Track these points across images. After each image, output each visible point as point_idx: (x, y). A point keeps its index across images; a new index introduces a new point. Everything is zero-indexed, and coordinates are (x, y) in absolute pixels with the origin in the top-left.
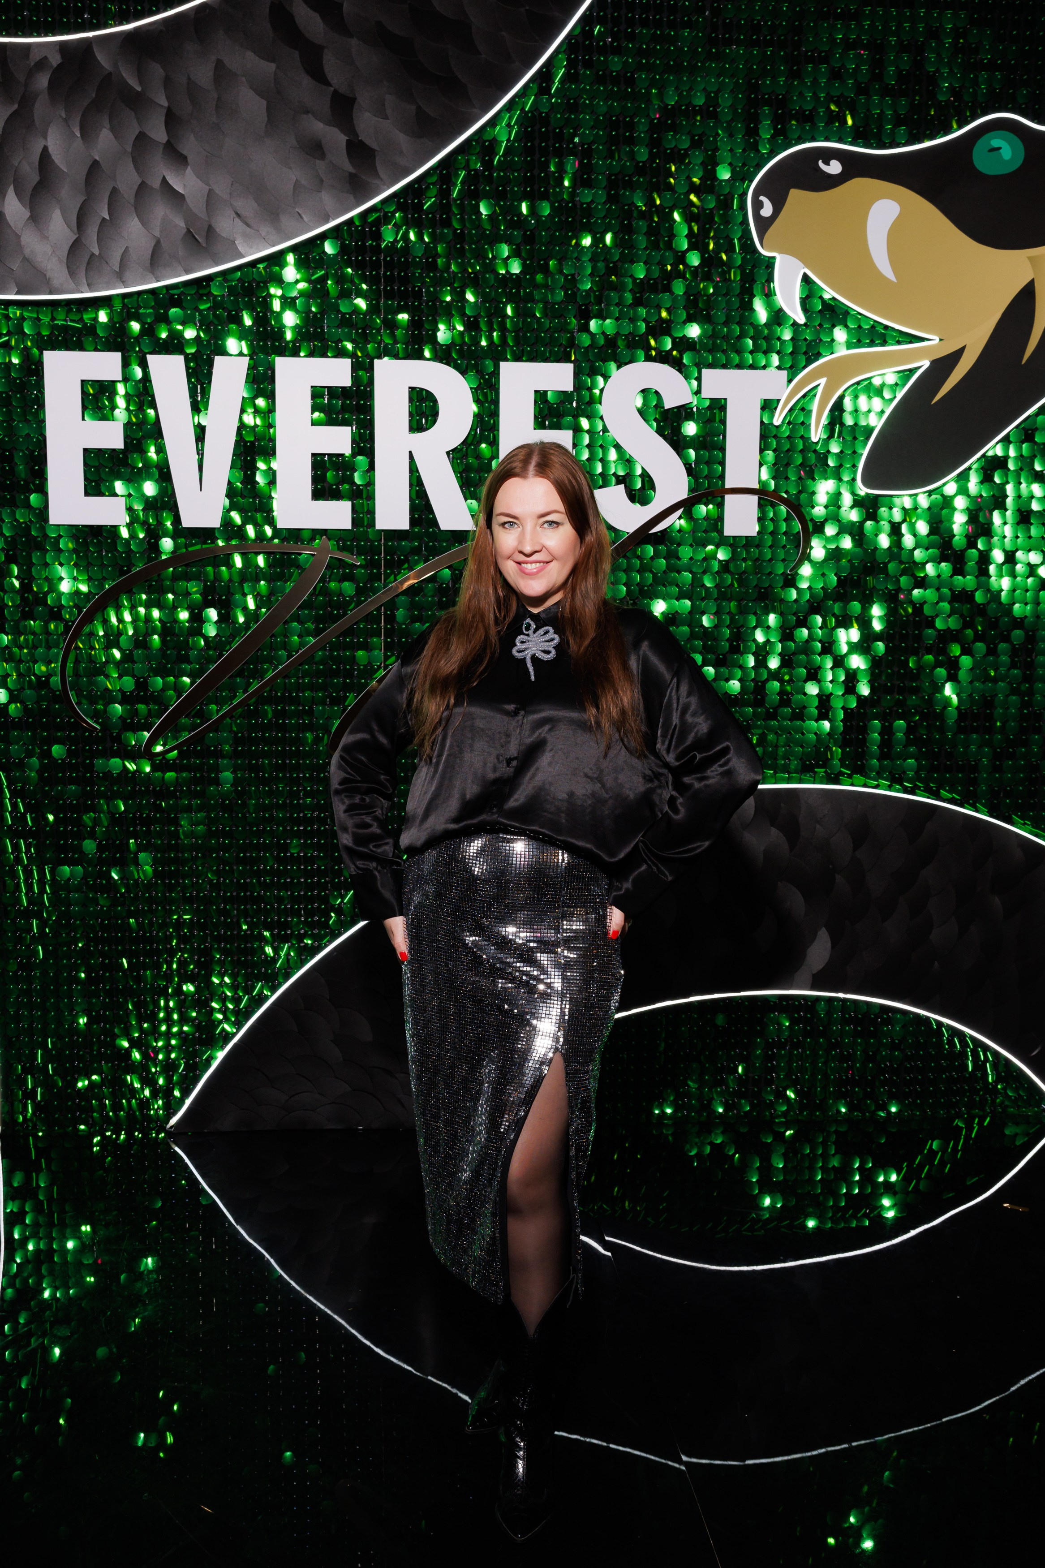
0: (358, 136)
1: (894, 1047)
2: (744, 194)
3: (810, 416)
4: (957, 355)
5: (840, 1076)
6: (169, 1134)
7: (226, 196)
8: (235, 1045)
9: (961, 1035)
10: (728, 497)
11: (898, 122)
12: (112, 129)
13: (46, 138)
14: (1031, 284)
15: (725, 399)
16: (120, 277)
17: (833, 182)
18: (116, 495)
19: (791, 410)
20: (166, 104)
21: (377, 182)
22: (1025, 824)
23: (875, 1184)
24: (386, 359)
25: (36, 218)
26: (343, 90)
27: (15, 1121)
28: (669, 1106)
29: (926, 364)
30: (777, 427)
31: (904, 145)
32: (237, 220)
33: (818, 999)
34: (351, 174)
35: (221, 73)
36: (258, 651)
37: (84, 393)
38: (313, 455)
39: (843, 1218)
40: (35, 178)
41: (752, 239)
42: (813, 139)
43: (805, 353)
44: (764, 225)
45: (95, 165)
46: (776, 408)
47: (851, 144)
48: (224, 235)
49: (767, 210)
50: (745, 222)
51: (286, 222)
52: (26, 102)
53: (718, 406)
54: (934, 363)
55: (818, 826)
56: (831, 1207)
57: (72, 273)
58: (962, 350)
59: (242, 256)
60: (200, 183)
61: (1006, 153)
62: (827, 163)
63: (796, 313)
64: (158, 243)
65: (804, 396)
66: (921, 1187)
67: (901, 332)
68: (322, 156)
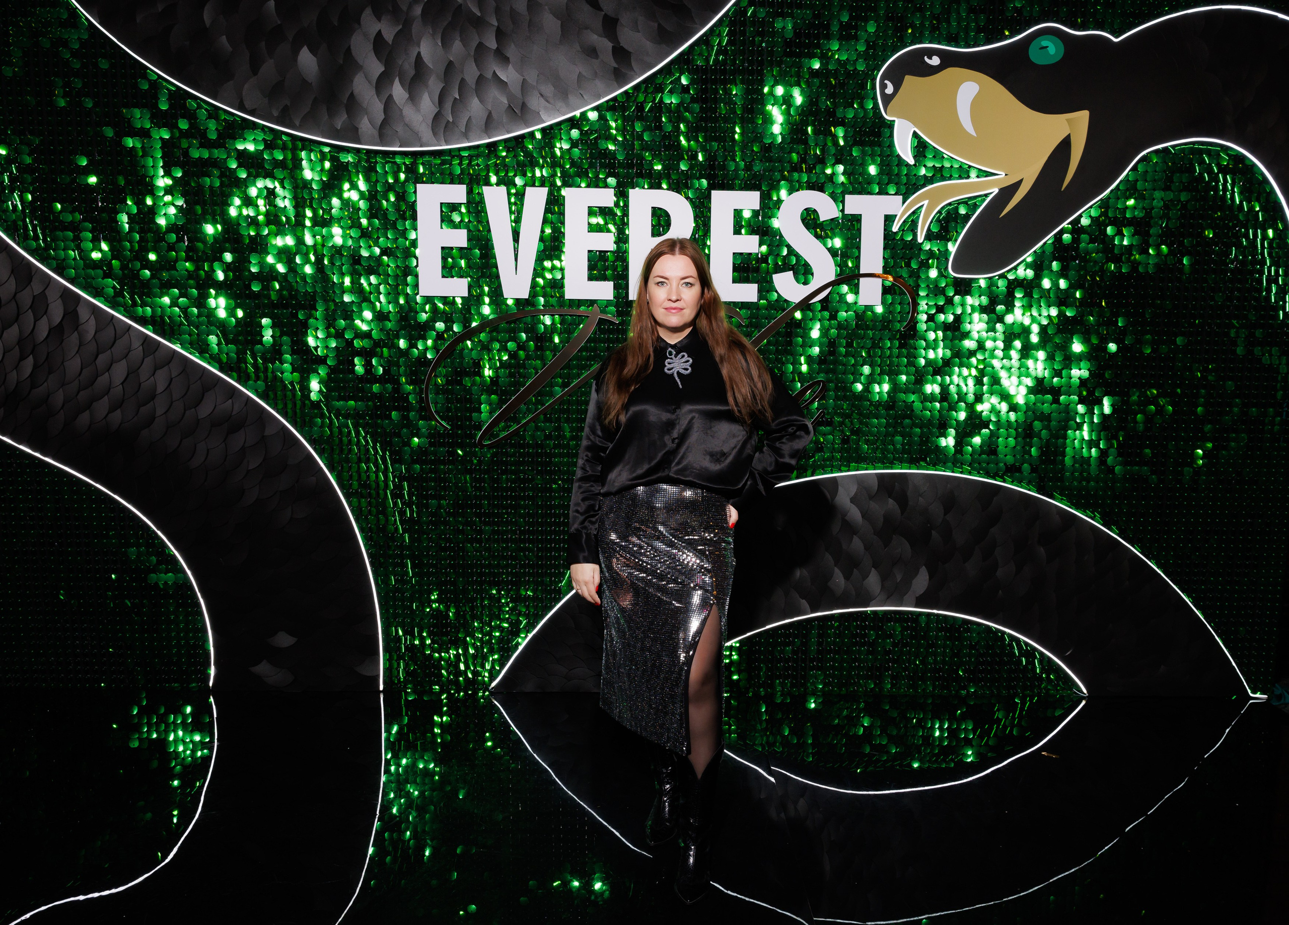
0: (619, 43)
1: (971, 647)
2: (874, 79)
3: (917, 227)
4: (1016, 186)
5: (935, 667)
6: (491, 693)
7: (535, 84)
8: (534, 635)
9: (1018, 641)
10: (861, 280)
11: (979, 30)
12: (462, 41)
13: (419, 46)
14: (1069, 136)
15: (861, 215)
16: (466, 136)
17: (935, 70)
18: (461, 277)
19: (904, 222)
20: (496, 24)
21: (632, 73)
22: (1062, 499)
23: (959, 740)
24: (637, 188)
25: (413, 98)
26: (611, 13)
27: (392, 682)
28: (820, 683)
29: (996, 191)
30: (896, 233)
31: (983, 45)
32: (541, 98)
33: (920, 614)
34: (615, 68)
35: (533, 4)
36: (552, 378)
37: (442, 211)
38: (589, 251)
39: (936, 761)
40: (412, 72)
41: (879, 109)
42: (921, 42)
43: (915, 184)
44: (887, 99)
45: (450, 64)
46: (894, 221)
47: (947, 45)
48: (532, 108)
49: (890, 90)
50: (874, 98)
51: (572, 99)
52: (407, 24)
53: (856, 220)
54: (1001, 190)
55: (920, 498)
56: (929, 753)
57: (435, 134)
58: (1021, 181)
59: (544, 122)
60: (518, 76)
61: (1052, 50)
62: (930, 58)
63: (908, 157)
64: (490, 113)
65: (914, 213)
66: (990, 743)
67: (980, 170)
68: (597, 57)
